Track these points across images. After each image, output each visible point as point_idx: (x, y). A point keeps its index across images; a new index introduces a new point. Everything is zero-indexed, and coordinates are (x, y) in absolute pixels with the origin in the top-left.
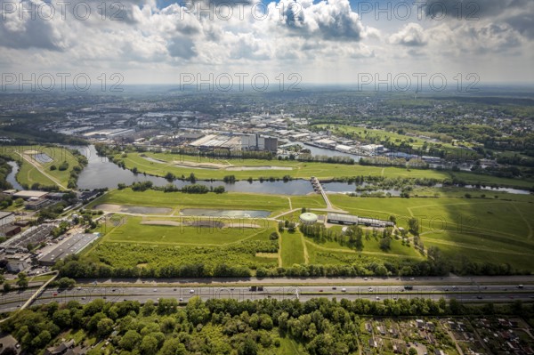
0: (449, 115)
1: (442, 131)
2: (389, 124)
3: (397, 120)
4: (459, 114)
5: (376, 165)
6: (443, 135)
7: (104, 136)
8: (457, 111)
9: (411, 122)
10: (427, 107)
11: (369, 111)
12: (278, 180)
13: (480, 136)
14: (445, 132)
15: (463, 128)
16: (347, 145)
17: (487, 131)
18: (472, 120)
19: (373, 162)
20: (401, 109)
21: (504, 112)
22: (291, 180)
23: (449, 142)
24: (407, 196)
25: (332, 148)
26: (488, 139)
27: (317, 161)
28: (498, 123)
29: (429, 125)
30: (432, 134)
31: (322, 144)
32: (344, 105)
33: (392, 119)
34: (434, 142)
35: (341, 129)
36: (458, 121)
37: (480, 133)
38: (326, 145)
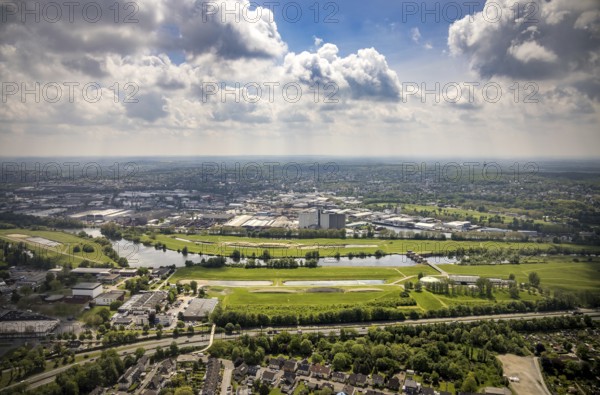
0: (531, 192)
1: (529, 207)
2: (463, 201)
3: (471, 197)
4: (542, 190)
5: (470, 240)
6: (531, 212)
7: (100, 217)
8: (538, 187)
9: (489, 200)
10: (502, 183)
11: (432, 188)
12: (370, 255)
13: (572, 211)
14: (532, 208)
15: (552, 204)
16: (427, 222)
17: (578, 206)
18: (559, 196)
19: (467, 237)
20: (471, 186)
21: (591, 187)
22: (384, 255)
23: (540, 218)
24: (517, 263)
25: (409, 226)
26: (581, 213)
27: (402, 239)
28: (588, 199)
29: (511, 202)
30: (519, 210)
31: (396, 222)
32: (394, 181)
33: (466, 197)
34: (524, 218)
35: (407, 207)
36: (543, 197)
37: (571, 208)
38: (402, 223)
